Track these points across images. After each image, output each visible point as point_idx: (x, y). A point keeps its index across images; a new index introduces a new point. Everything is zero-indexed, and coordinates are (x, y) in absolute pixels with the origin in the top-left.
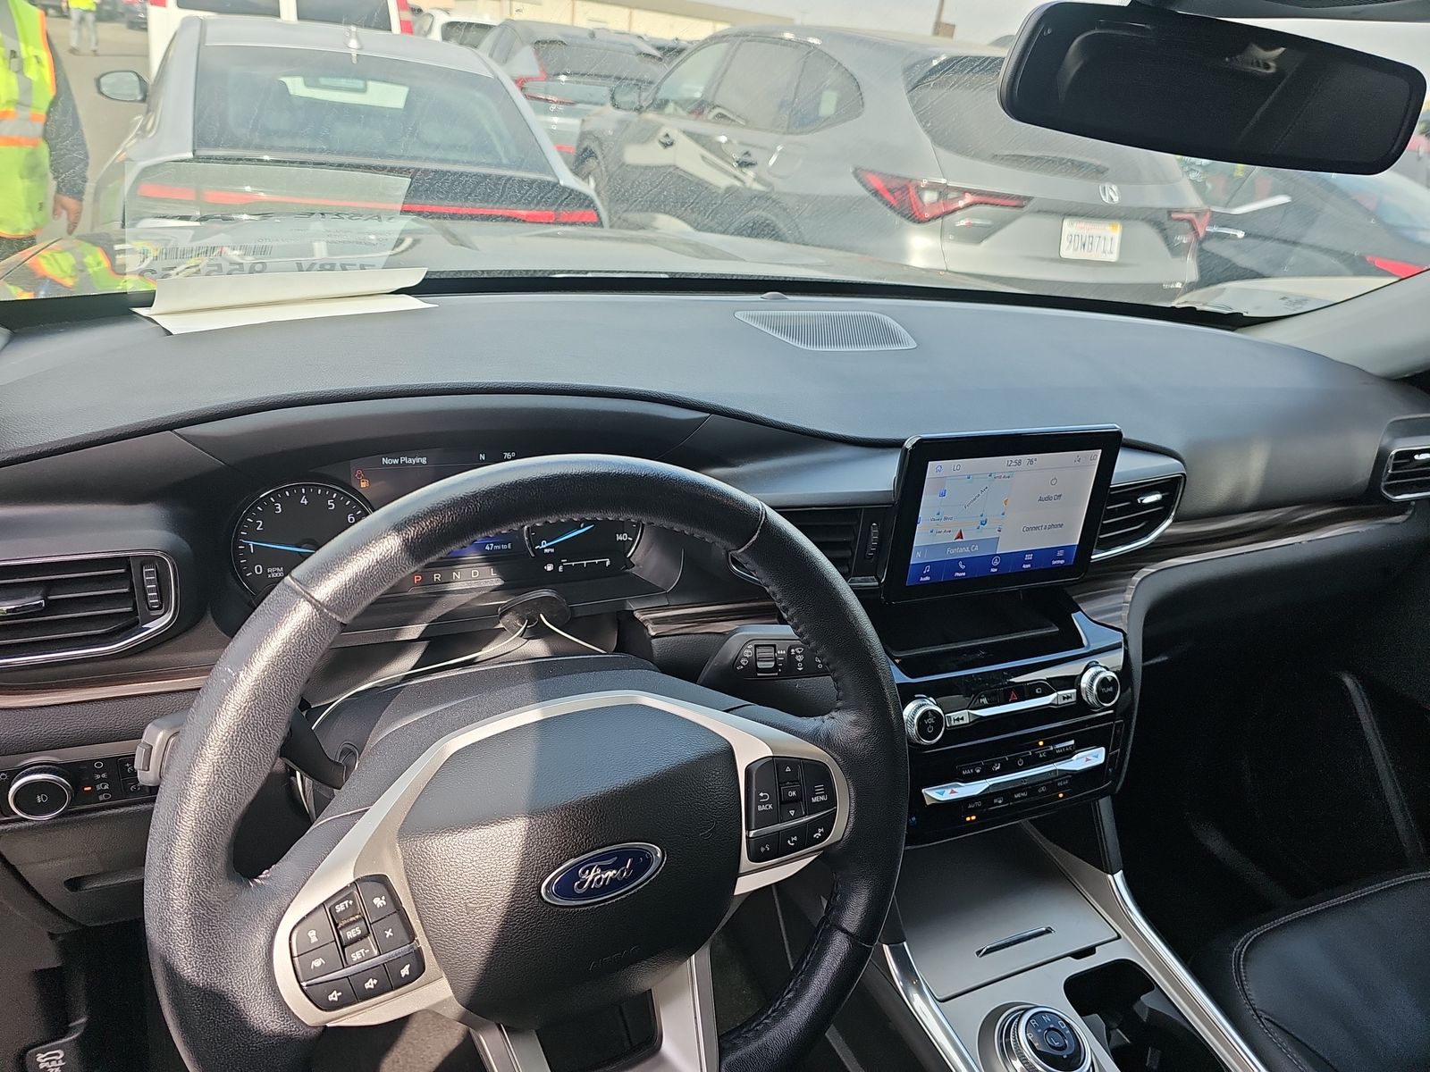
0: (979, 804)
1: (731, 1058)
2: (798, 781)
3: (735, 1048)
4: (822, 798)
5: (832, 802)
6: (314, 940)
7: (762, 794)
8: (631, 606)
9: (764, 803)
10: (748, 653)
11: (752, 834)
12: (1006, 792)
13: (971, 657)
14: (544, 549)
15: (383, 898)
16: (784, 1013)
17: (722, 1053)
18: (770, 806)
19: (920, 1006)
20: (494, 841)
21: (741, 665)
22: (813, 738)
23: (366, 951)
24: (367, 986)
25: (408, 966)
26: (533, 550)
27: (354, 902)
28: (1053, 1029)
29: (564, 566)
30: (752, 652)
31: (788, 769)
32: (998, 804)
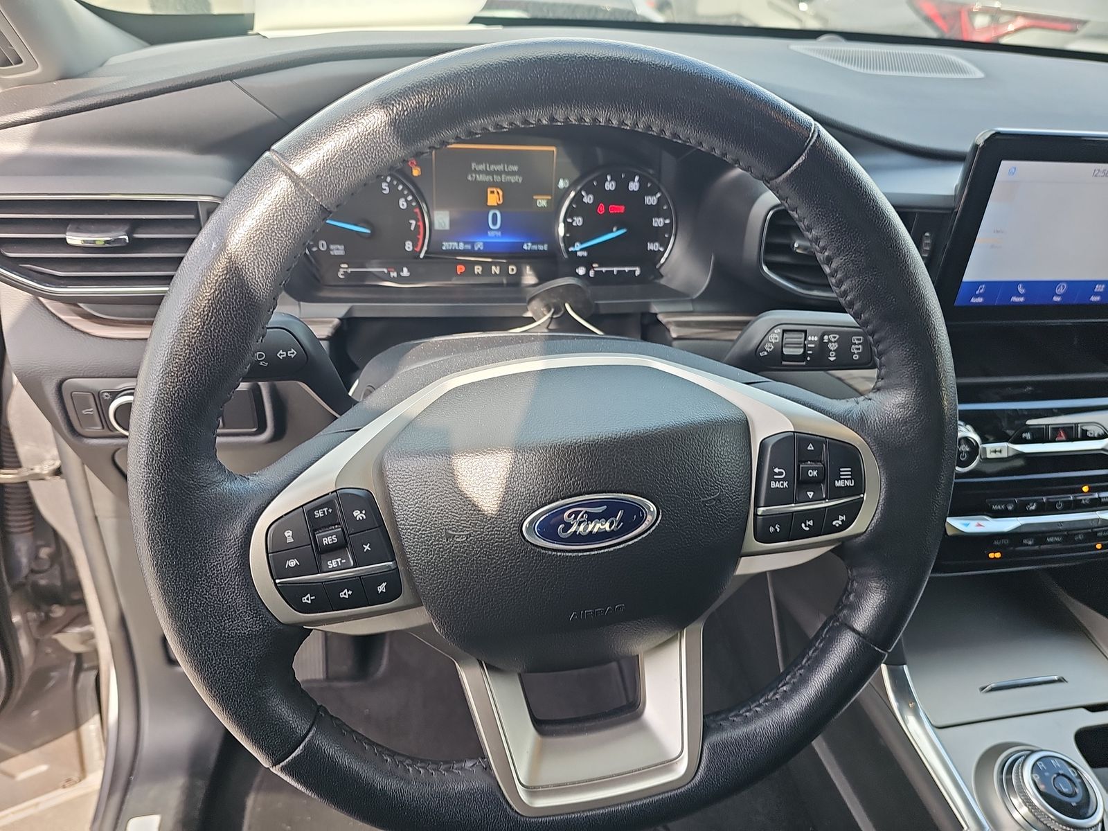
0: (1006, 542)
1: (715, 738)
2: (821, 462)
3: (720, 729)
4: (849, 483)
5: (859, 488)
6: (290, 540)
7: (777, 470)
8: (655, 309)
9: (779, 480)
10: (775, 337)
11: (761, 510)
12: (1039, 535)
13: (1017, 391)
14: (576, 252)
15: (364, 512)
16: (777, 704)
17: (707, 731)
18: (785, 484)
19: (915, 729)
20: (478, 470)
21: (766, 351)
22: (842, 419)
23: (343, 561)
24: (342, 595)
25: (384, 584)
26: (568, 252)
27: (334, 510)
28: (1063, 775)
29: (596, 271)
30: (779, 338)
31: (811, 447)
32: (1027, 545)
